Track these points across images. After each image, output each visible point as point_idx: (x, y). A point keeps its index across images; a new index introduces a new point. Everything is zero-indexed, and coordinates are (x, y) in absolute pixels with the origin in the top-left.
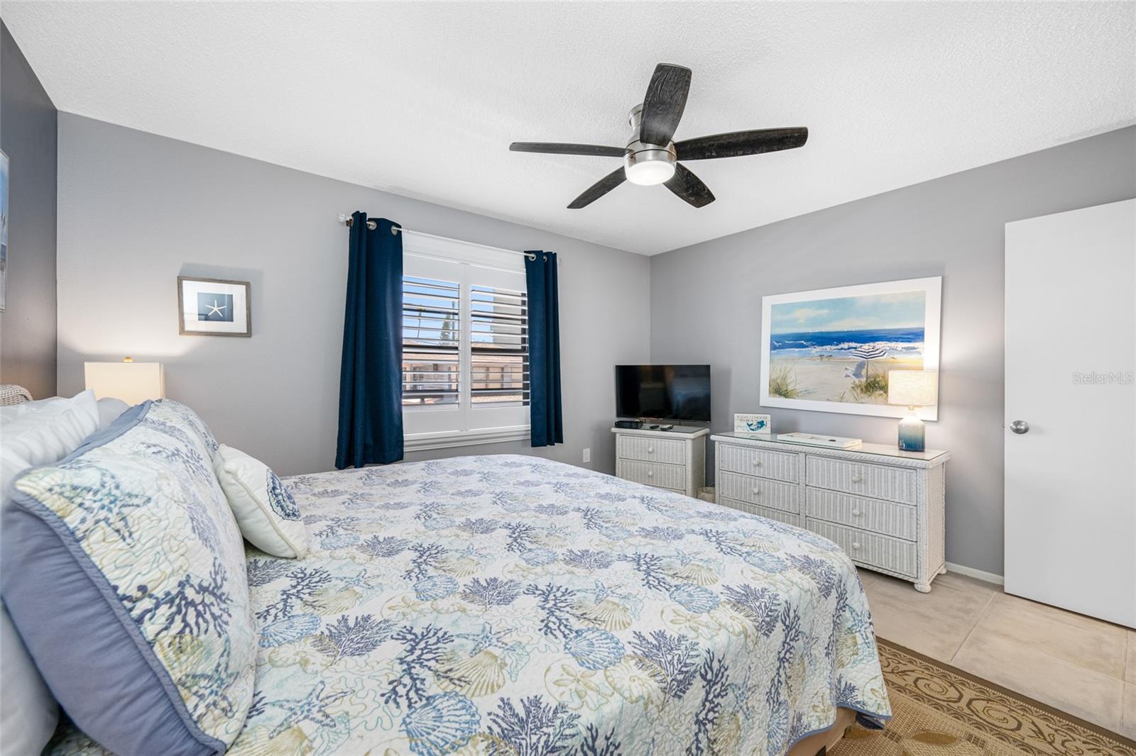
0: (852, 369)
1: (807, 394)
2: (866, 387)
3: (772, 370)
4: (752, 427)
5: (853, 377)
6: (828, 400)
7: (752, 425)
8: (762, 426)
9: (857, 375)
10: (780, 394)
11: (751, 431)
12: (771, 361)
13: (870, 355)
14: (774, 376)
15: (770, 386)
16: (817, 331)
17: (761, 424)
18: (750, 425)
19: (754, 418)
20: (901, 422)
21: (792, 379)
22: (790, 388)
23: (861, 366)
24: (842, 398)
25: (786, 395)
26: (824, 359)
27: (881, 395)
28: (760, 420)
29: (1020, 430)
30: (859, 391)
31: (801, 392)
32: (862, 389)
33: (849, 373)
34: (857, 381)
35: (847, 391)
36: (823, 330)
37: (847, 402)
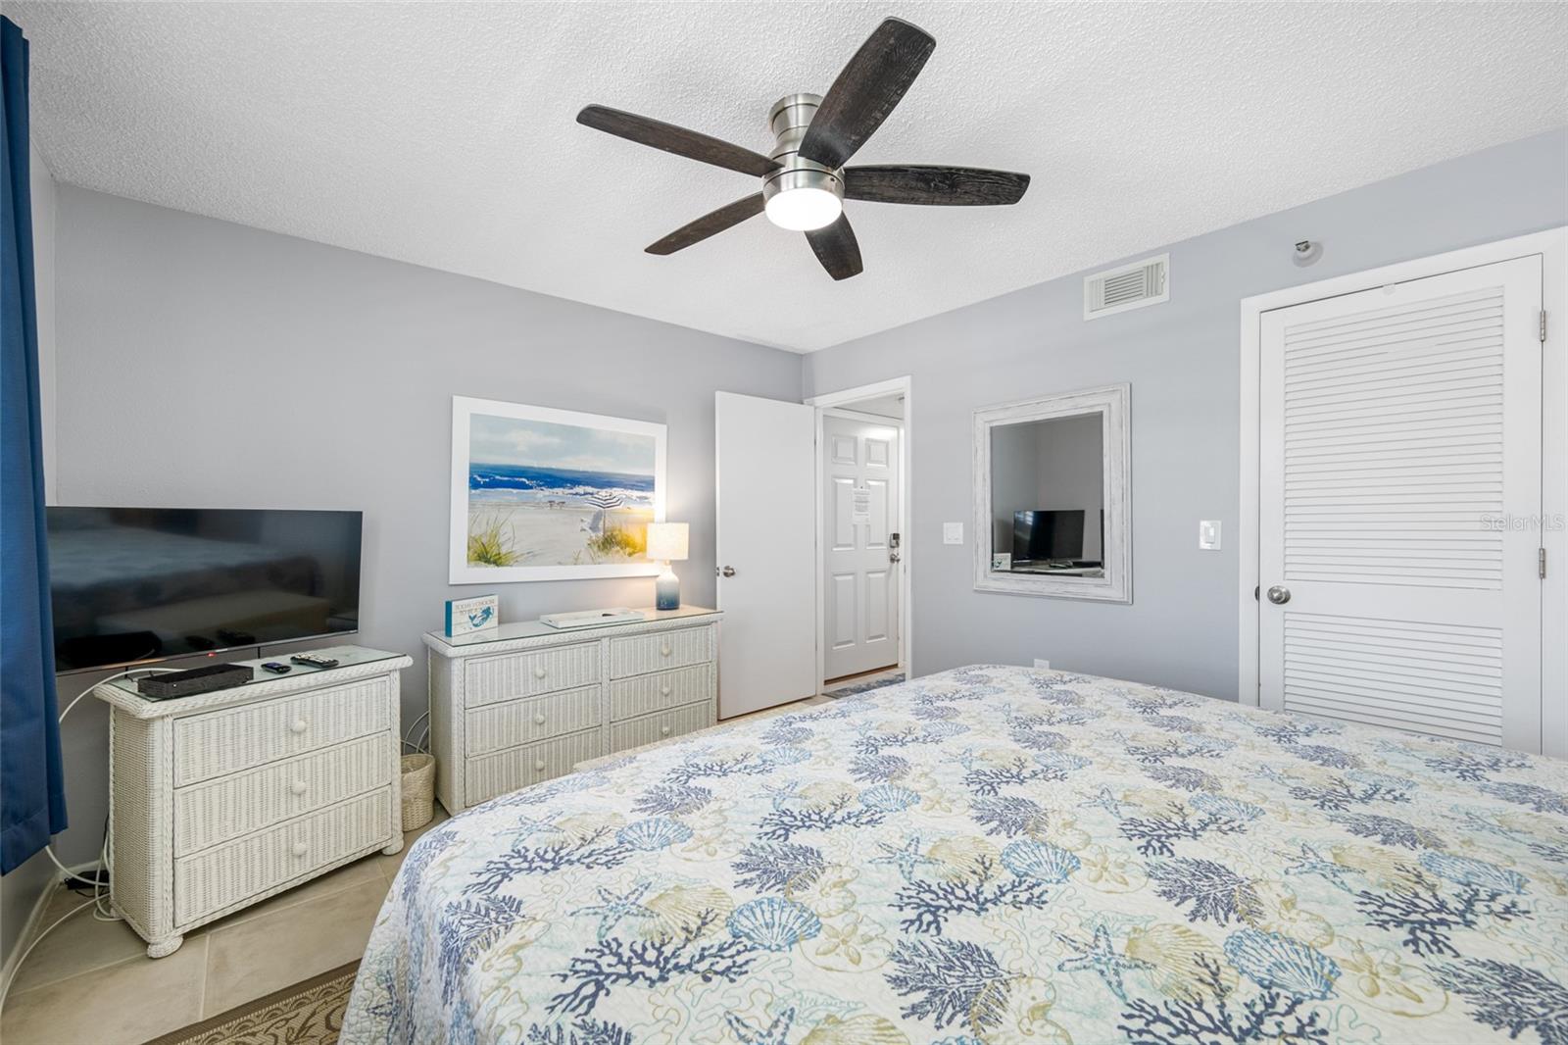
0: (589, 520)
1: (531, 557)
2: (603, 544)
3: (473, 521)
4: (476, 621)
5: (590, 531)
6: (560, 563)
7: (475, 617)
8: (488, 616)
9: (594, 528)
10: (488, 561)
11: (474, 629)
12: (472, 506)
13: (607, 504)
14: (477, 532)
15: (469, 548)
16: (545, 466)
17: (487, 612)
18: (472, 619)
19: (476, 605)
20: (658, 579)
21: (506, 536)
22: (504, 550)
23: (598, 517)
24: (576, 559)
25: (497, 561)
26: (556, 507)
27: (618, 552)
28: (485, 607)
29: (729, 573)
30: (596, 549)
31: (522, 555)
32: (599, 546)
33: (586, 526)
34: (593, 535)
35: (583, 549)
36: (554, 467)
37: (583, 564)
